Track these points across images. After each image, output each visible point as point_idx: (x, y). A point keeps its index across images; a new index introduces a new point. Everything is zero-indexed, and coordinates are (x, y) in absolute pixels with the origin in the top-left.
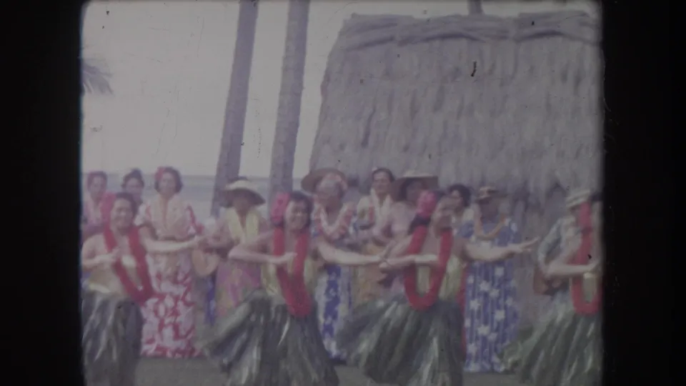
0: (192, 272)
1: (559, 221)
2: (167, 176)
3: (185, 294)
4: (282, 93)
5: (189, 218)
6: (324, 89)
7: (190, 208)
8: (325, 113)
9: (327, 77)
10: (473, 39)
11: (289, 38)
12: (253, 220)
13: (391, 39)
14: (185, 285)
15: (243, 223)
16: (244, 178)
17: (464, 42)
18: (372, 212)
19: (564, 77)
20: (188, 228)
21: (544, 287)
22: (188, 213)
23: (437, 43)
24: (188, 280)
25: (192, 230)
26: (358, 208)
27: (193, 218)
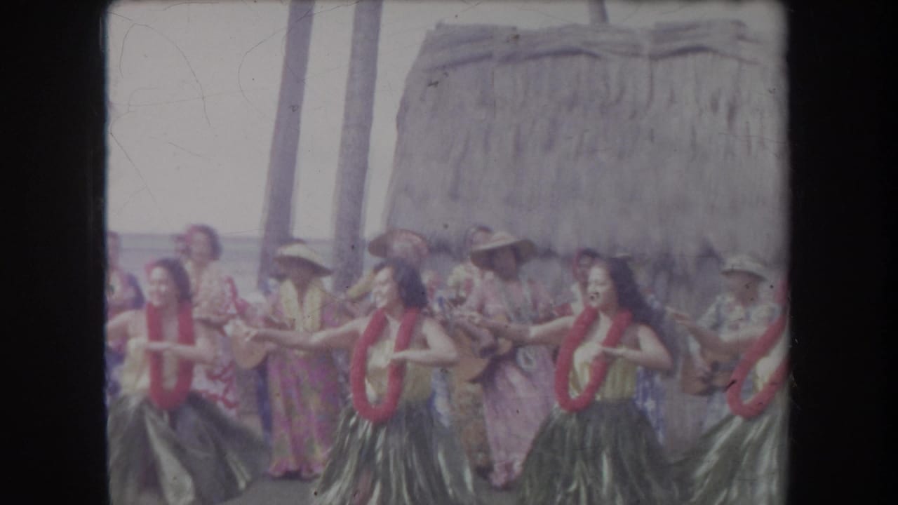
0: (232, 364)
1: (719, 298)
2: (200, 237)
3: (226, 391)
4: (346, 127)
5: (229, 294)
6: (401, 121)
7: (230, 281)
8: (402, 153)
9: (405, 106)
10: (594, 56)
11: (354, 55)
13: (489, 56)
14: (225, 381)
15: (301, 301)
16: (299, 241)
17: (583, 61)
18: (469, 286)
19: (715, 107)
20: (228, 307)
21: (700, 386)
22: (228, 287)
23: (547, 62)
24: (229, 373)
25: (232, 310)
26: (451, 281)
27: (235, 292)
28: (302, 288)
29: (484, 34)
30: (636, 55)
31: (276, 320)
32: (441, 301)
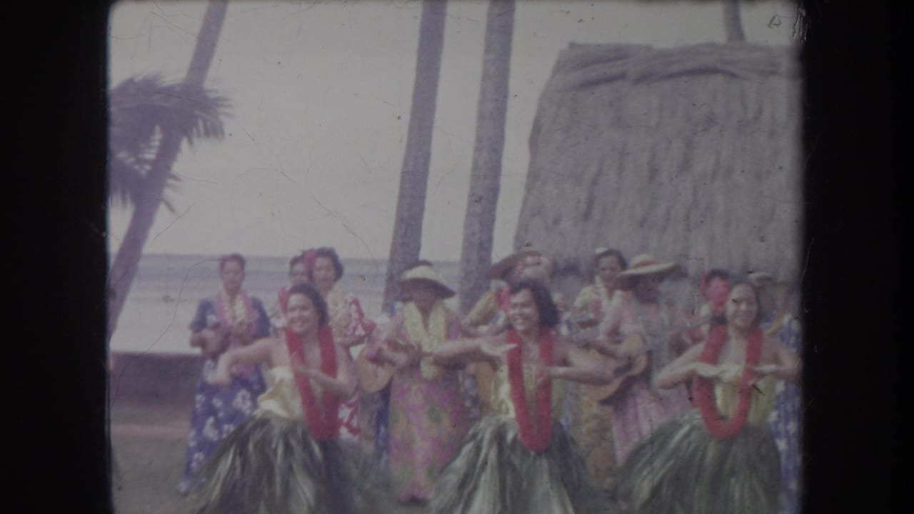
0: (359, 388)
2: (323, 261)
3: (351, 416)
4: (478, 149)
5: (355, 315)
6: (533, 143)
7: (356, 302)
8: (534, 176)
9: (537, 128)
10: (730, 75)
12: (438, 319)
13: (622, 76)
14: (350, 406)
16: (426, 263)
17: (719, 80)
18: (597, 307)
20: (355, 329)
22: (354, 307)
23: (684, 81)
24: (355, 398)
25: (360, 332)
26: (578, 302)
27: (361, 314)
28: (425, 311)
29: (618, 53)
30: (773, 73)
31: (400, 341)
32: (569, 324)
